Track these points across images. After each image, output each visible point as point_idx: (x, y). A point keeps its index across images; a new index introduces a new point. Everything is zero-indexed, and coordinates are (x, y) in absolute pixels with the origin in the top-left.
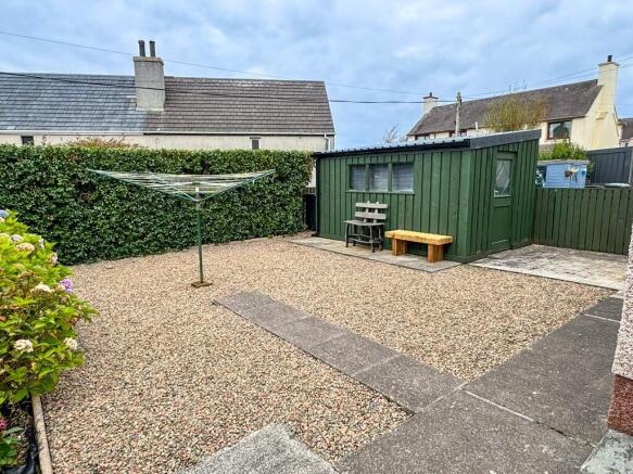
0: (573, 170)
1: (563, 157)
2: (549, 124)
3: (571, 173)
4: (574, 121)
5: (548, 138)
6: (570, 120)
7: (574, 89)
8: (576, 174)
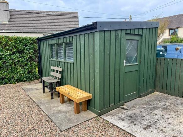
0: (179, 48)
1: (175, 42)
2: (170, 30)
3: (178, 49)
4: (179, 29)
5: (169, 35)
6: (178, 28)
7: (179, 17)
8: (180, 49)
